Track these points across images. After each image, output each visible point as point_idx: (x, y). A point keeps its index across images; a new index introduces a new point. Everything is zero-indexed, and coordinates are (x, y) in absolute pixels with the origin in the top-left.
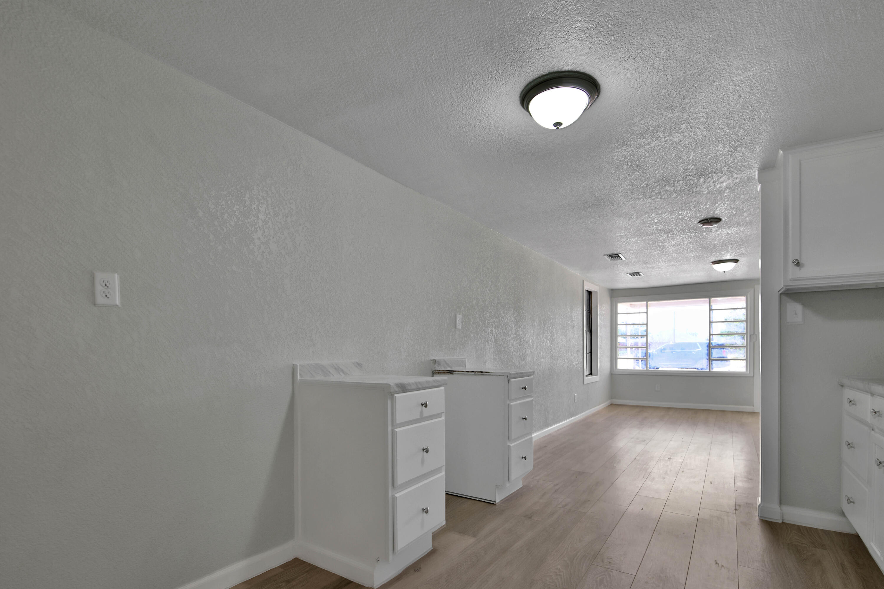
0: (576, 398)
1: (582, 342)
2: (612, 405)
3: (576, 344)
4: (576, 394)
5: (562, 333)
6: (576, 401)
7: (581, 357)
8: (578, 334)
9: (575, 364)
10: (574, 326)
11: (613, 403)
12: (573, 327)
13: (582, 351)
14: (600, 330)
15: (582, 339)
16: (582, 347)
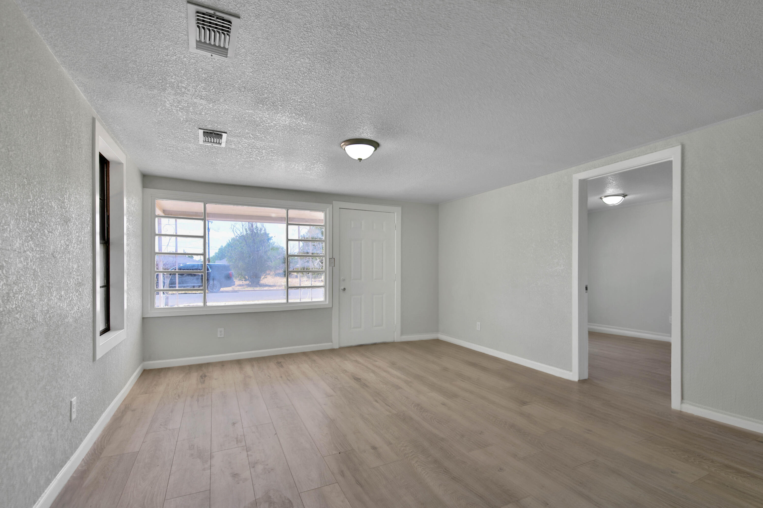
0: (73, 410)
1: (90, 263)
2: (146, 373)
3: (75, 266)
4: (74, 400)
5: (25, 231)
6: (74, 416)
7: (88, 299)
8: (81, 241)
9: (71, 320)
10: (69, 220)
11: (145, 369)
12: (67, 221)
13: (91, 282)
14: (127, 240)
15: (90, 254)
16: (90, 275)
